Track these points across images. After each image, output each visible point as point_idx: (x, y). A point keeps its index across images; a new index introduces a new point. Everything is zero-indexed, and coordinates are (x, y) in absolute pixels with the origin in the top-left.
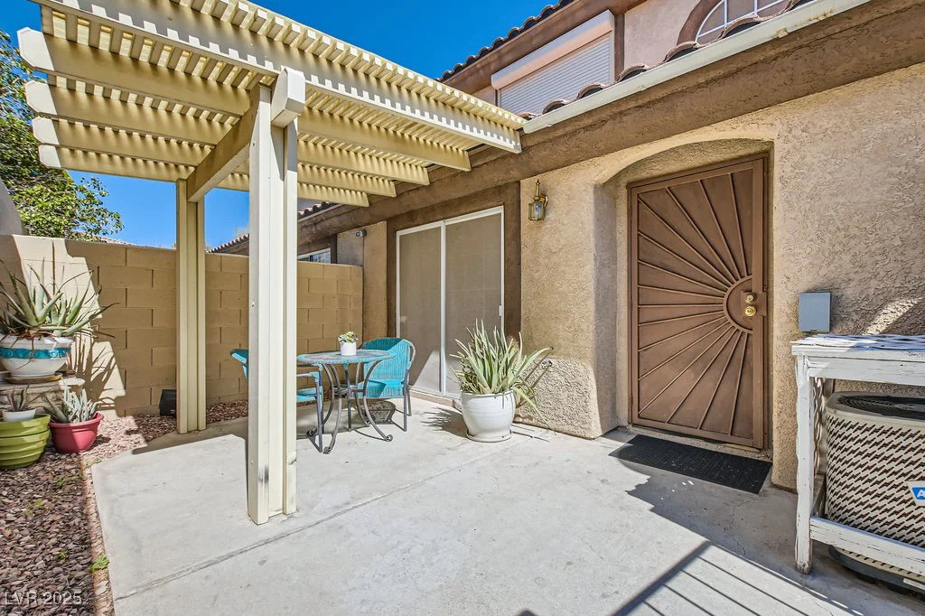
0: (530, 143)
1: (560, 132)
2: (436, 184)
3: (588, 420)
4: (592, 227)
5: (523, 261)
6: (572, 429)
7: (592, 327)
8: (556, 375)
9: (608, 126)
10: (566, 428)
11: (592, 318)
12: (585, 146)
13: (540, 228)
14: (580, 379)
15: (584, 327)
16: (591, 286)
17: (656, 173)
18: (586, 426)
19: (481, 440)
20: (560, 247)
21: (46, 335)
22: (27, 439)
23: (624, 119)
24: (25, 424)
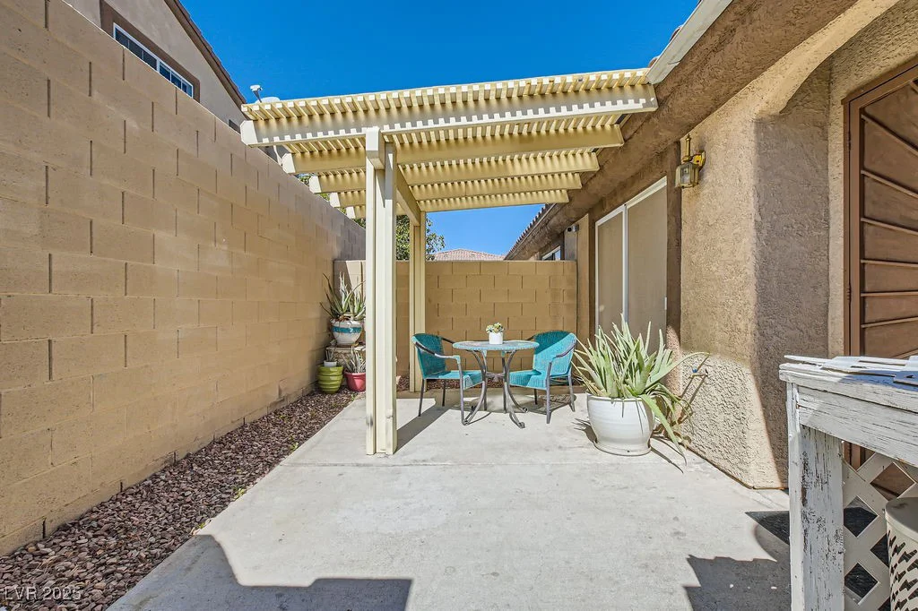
0: (664, 93)
1: (689, 68)
2: (606, 167)
3: (746, 459)
4: (752, 182)
5: (683, 241)
6: (728, 467)
7: (752, 327)
8: (713, 388)
9: (738, 37)
10: (723, 464)
11: (751, 314)
12: (721, 72)
13: (697, 195)
14: (736, 399)
15: (741, 326)
16: (749, 268)
17: (893, 62)
18: (744, 467)
19: (605, 449)
20: (717, 217)
21: (347, 320)
22: (332, 378)
23: (755, 15)
24: (331, 369)
